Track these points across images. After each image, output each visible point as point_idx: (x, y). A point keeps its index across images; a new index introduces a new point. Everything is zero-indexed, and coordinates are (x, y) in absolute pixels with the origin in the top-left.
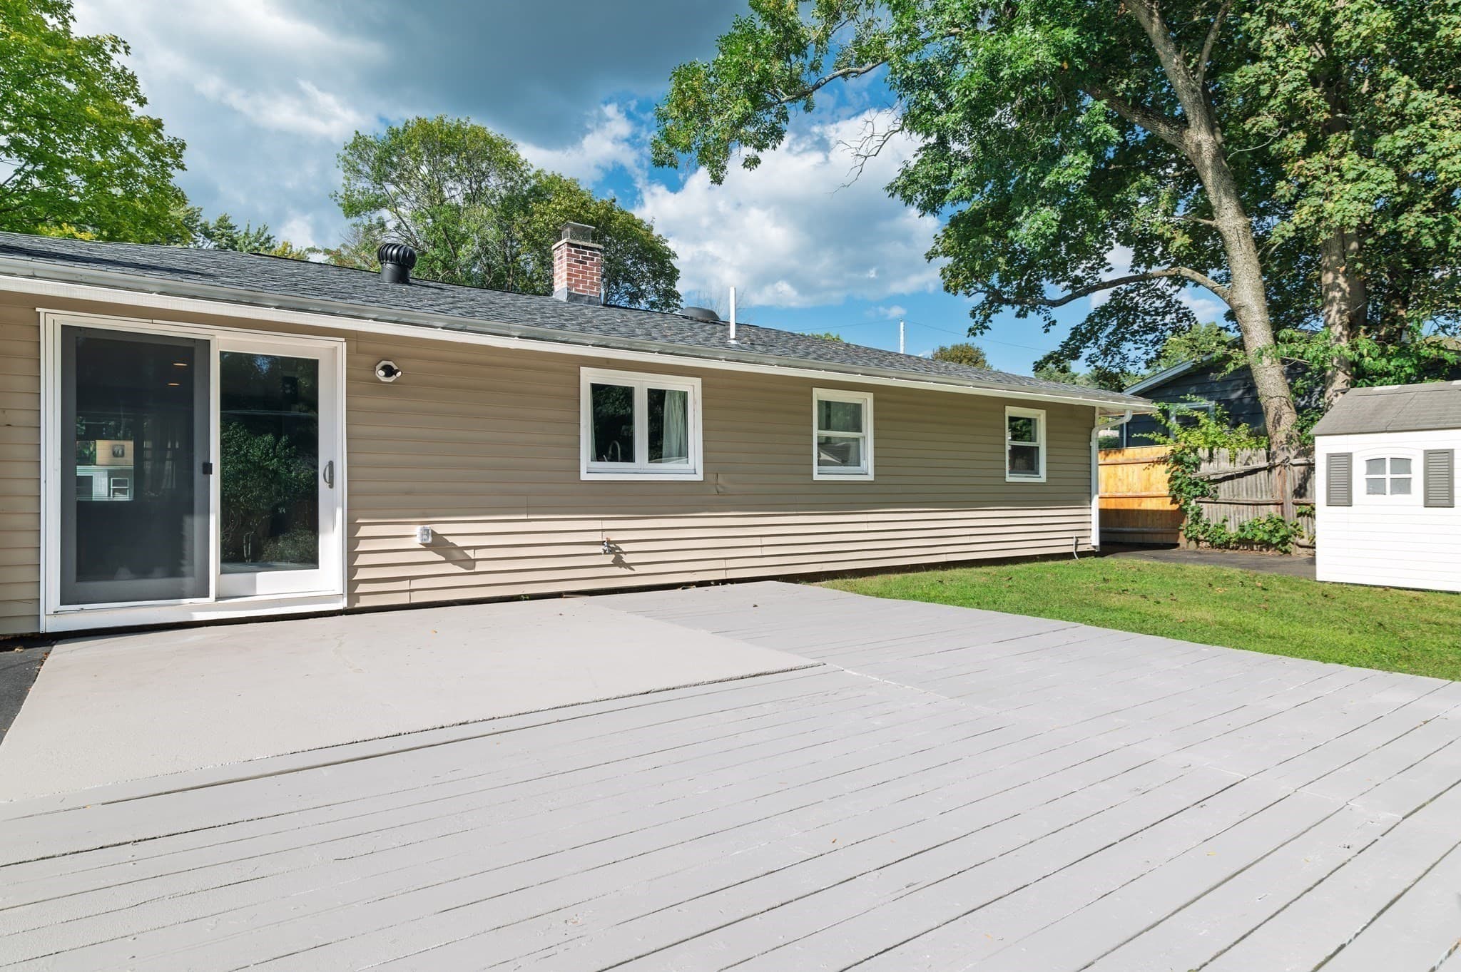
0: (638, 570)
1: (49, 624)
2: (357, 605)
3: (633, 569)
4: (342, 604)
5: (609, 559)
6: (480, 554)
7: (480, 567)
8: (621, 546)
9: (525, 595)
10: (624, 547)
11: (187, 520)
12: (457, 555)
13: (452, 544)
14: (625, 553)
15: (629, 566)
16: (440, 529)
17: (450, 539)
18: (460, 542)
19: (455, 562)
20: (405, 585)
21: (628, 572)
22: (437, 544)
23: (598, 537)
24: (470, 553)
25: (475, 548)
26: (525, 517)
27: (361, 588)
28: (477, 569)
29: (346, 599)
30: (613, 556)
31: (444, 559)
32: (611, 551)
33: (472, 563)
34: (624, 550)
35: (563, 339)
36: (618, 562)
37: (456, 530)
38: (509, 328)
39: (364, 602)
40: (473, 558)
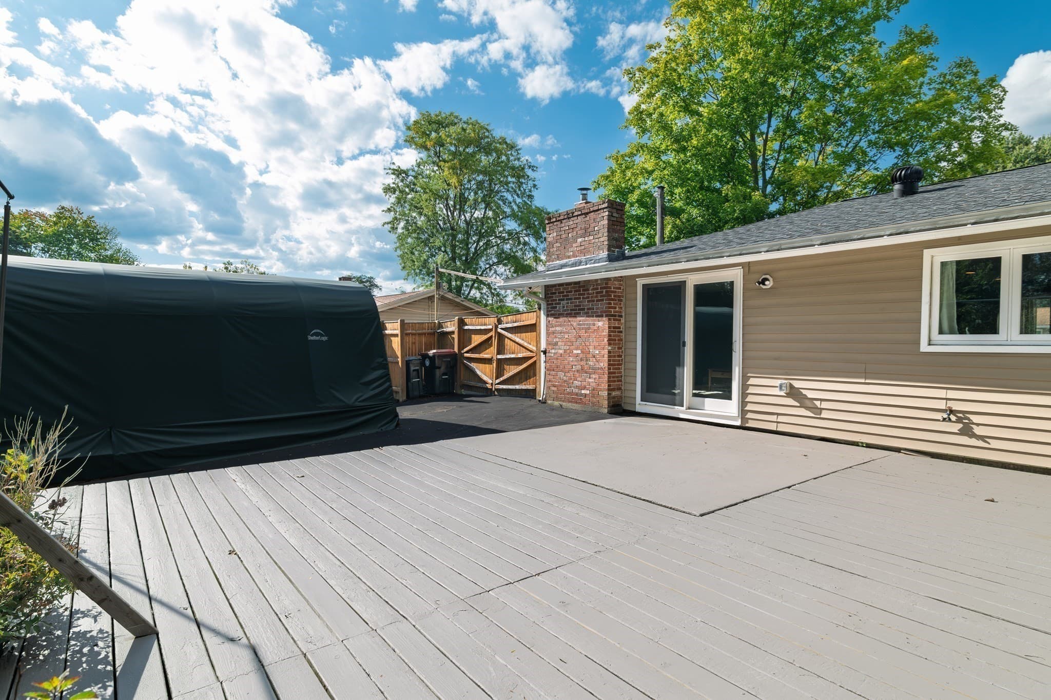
0: (994, 444)
1: (639, 409)
2: (747, 425)
3: (989, 443)
4: (738, 423)
5: (956, 427)
6: (825, 405)
7: (825, 414)
8: (971, 417)
9: (862, 443)
10: (975, 418)
11: (678, 369)
12: (808, 404)
13: (805, 395)
14: (978, 425)
15: (982, 438)
16: (797, 384)
17: (804, 392)
18: (810, 394)
19: (807, 408)
20: (774, 418)
21: (980, 443)
22: (793, 393)
23: (942, 405)
24: (818, 403)
25: (821, 400)
26: (863, 381)
27: (749, 415)
28: (822, 416)
29: (740, 420)
30: (961, 426)
31: (799, 405)
32: (959, 420)
33: (819, 411)
34: (975, 421)
35: (859, 237)
36: (967, 431)
37: (809, 386)
38: (811, 240)
39: (751, 424)
40: (819, 407)
